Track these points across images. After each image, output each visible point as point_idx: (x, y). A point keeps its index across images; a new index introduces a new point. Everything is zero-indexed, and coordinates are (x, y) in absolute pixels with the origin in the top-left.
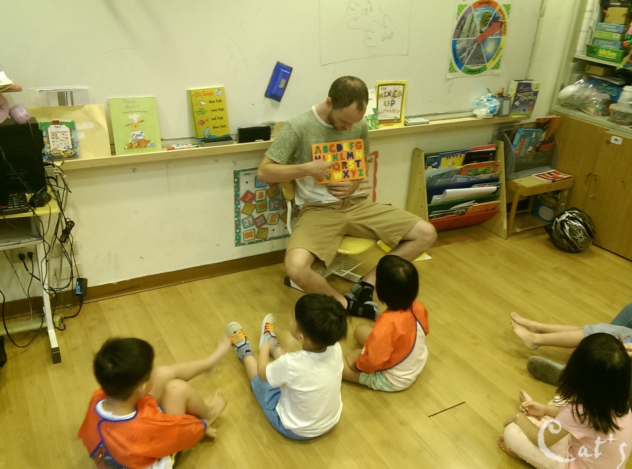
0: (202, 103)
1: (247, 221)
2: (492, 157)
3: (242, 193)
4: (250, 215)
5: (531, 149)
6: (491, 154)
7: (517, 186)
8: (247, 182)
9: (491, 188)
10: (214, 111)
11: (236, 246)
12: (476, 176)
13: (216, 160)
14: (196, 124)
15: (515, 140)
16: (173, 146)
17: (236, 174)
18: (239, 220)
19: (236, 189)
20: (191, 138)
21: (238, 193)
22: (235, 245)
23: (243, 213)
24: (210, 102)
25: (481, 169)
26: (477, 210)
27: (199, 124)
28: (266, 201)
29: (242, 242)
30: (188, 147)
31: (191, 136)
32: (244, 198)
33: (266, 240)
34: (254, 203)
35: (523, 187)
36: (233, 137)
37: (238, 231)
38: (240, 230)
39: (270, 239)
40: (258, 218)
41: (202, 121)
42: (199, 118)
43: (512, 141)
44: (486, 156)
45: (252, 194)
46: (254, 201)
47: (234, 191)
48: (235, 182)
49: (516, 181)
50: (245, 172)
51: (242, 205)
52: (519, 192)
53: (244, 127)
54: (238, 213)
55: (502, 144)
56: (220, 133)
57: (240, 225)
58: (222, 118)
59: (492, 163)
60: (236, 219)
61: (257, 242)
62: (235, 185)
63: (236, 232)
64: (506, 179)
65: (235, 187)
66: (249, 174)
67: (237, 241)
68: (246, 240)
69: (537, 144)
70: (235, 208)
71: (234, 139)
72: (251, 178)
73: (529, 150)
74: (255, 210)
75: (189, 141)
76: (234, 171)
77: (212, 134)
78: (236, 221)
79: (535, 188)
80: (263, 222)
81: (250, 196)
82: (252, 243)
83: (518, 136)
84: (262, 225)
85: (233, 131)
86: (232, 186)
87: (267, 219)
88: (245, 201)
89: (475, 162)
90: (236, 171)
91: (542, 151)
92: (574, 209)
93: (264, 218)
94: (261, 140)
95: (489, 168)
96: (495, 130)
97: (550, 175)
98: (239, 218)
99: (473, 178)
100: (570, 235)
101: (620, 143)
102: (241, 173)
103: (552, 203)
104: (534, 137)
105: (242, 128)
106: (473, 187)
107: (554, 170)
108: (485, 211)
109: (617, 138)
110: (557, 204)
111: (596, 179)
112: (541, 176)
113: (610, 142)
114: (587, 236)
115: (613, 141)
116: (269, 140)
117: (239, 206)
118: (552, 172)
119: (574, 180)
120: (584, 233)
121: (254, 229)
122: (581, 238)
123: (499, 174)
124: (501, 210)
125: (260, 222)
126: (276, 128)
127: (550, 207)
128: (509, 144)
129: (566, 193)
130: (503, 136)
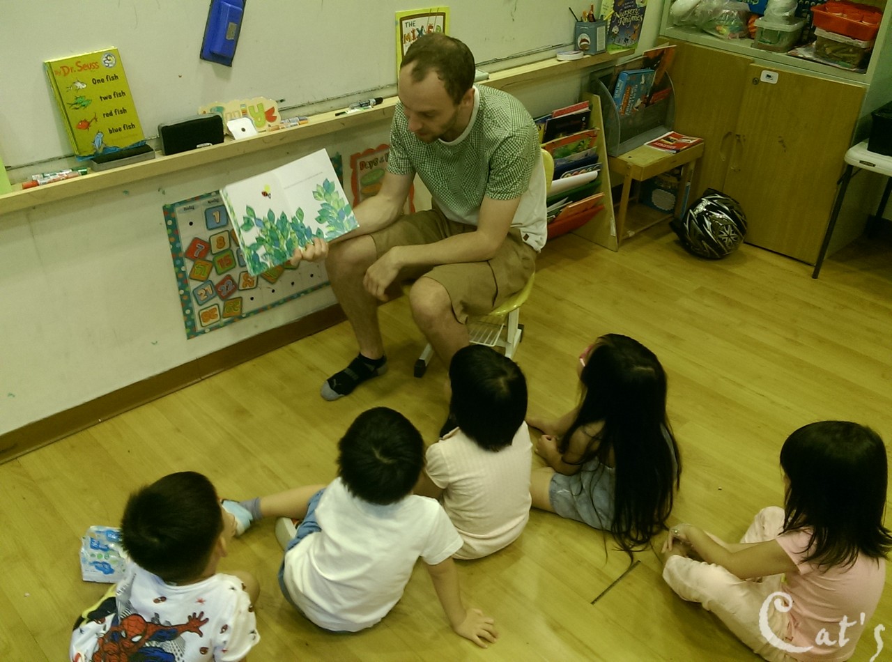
0: (79, 85)
1: (203, 292)
2: (584, 123)
3: (185, 244)
4: (206, 281)
5: (639, 102)
6: (584, 119)
7: (627, 167)
8: (191, 224)
9: (589, 175)
10: (106, 98)
11: (189, 338)
12: (566, 158)
13: (126, 192)
14: (74, 129)
15: (617, 91)
16: (34, 177)
17: (169, 212)
18: (187, 293)
19: (173, 239)
20: (66, 157)
21: (177, 246)
22: (186, 338)
23: (191, 279)
24: (95, 81)
25: (572, 146)
26: (572, 213)
27: (79, 127)
28: (232, 251)
29: (199, 328)
30: (65, 176)
31: (68, 152)
32: (190, 253)
33: (240, 318)
34: (210, 258)
35: (637, 167)
36: (152, 145)
37: (188, 312)
38: (192, 309)
39: (248, 315)
40: (222, 283)
41: (85, 121)
42: (77, 116)
43: (613, 93)
44: (577, 123)
45: (202, 242)
46: (210, 254)
47: (168, 243)
48: (168, 227)
49: (624, 157)
50: (186, 206)
51: (189, 265)
52: (631, 176)
53: (169, 124)
54: (182, 281)
55: (597, 99)
56: (125, 141)
57: (190, 301)
58: (124, 111)
59: (586, 134)
60: (182, 292)
61: (226, 324)
62: (170, 231)
63: (185, 315)
64: (609, 156)
65: (170, 236)
66: (193, 208)
67: (189, 330)
68: (204, 324)
69: (646, 95)
70: (177, 273)
71: (154, 149)
72: (198, 215)
73: (637, 105)
74: (214, 270)
75: (64, 163)
76: (164, 207)
77: (110, 145)
78: (181, 296)
79: (654, 166)
80: (231, 287)
81: (200, 247)
82: (218, 327)
83: (620, 84)
84: (230, 294)
85: (149, 131)
86: (165, 233)
87: (237, 281)
88: (193, 259)
89: (561, 135)
90: (167, 207)
91: (653, 103)
92: (714, 192)
93: (233, 281)
94: (208, 144)
95: (583, 142)
96: (582, 77)
97: (669, 141)
98: (187, 290)
99: (561, 161)
100: (713, 234)
101: (775, 81)
102: (177, 209)
103: (671, 184)
104: (643, 82)
105: (167, 126)
106: (563, 177)
107: (672, 132)
108: (584, 211)
109: (770, 73)
110: (679, 185)
111: (739, 141)
112: (656, 144)
113: (759, 80)
114: (737, 233)
115: (763, 79)
116: (223, 142)
117: (183, 269)
118: (670, 135)
119: (705, 145)
120: (733, 228)
121: (217, 304)
122: (729, 236)
123: (598, 150)
124: (605, 205)
125: (226, 290)
126: (228, 116)
127: (668, 190)
128: (608, 97)
129: (692, 167)
130: (598, 86)
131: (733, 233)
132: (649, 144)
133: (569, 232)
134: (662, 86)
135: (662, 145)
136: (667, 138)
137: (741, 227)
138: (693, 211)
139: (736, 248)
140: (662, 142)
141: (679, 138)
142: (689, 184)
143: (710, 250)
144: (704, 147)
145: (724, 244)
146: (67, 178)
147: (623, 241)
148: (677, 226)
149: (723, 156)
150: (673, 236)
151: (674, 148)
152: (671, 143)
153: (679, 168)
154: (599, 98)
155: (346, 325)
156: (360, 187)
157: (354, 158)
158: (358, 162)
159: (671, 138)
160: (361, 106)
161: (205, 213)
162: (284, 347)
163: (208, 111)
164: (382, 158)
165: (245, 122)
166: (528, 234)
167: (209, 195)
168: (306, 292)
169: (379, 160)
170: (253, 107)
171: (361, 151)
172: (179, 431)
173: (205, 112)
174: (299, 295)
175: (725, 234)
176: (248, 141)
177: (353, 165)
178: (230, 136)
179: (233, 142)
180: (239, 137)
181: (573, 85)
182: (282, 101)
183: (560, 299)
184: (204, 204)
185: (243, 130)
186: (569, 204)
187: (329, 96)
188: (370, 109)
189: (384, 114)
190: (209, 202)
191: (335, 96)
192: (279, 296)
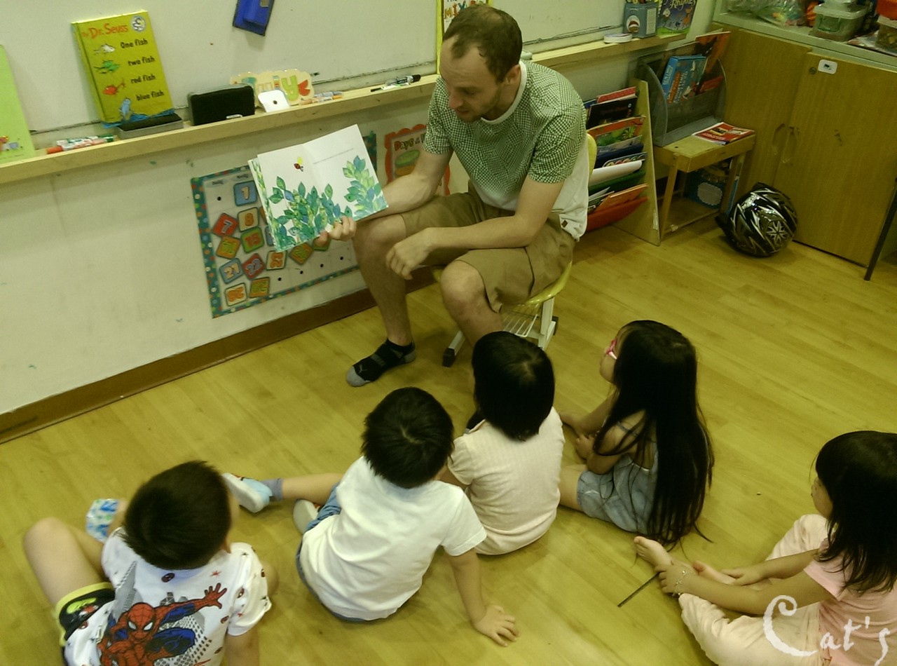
0: (107, 48)
1: (229, 270)
2: (630, 110)
3: (213, 219)
4: (233, 259)
5: (689, 90)
6: (630, 105)
7: (674, 158)
8: (219, 199)
9: (633, 164)
10: (134, 63)
11: (214, 317)
12: (609, 146)
13: (153, 163)
14: (101, 94)
15: (666, 78)
16: (59, 143)
17: (197, 185)
18: (213, 270)
19: (200, 214)
20: (93, 123)
21: (205, 221)
22: (211, 317)
23: (220, 256)
24: (124, 45)
25: (616, 133)
26: (614, 204)
27: (106, 92)
28: (260, 228)
29: (225, 307)
30: (91, 143)
31: (95, 119)
32: (218, 229)
33: (267, 299)
34: (237, 235)
35: (684, 158)
36: (181, 114)
38: (218, 287)
39: (275, 296)
40: (249, 261)
41: (113, 86)
42: (105, 80)
43: (661, 80)
44: (622, 109)
45: (230, 218)
46: (238, 231)
47: (195, 217)
48: (196, 201)
49: (671, 147)
50: (213, 180)
51: (216, 242)
52: (677, 167)
53: (199, 93)
54: (209, 257)
55: (644, 85)
56: (152, 109)
57: (216, 278)
58: (152, 78)
59: (633, 122)
60: (208, 269)
61: (253, 304)
62: (197, 205)
63: (211, 293)
64: (654, 145)
65: (197, 210)
66: (221, 182)
67: (214, 309)
68: (230, 303)
69: (697, 82)
70: (204, 250)
71: (183, 118)
72: (226, 190)
73: (686, 93)
74: (241, 248)
75: (91, 129)
76: (192, 181)
77: (137, 112)
78: (208, 273)
79: (702, 157)
80: (259, 266)
81: (228, 223)
82: (244, 307)
83: (670, 70)
84: (258, 273)
85: (178, 101)
86: (191, 209)
87: (264, 259)
88: (220, 235)
89: (605, 121)
90: (196, 180)
91: (704, 92)
92: (764, 186)
93: (261, 260)
94: (238, 115)
95: (628, 129)
96: (630, 63)
97: (719, 132)
98: (214, 267)
99: (604, 149)
100: (761, 230)
101: (833, 71)
102: (206, 183)
103: (719, 177)
104: (693, 69)
105: (196, 95)
106: (605, 166)
107: (722, 123)
108: (625, 203)
109: (828, 63)
110: (726, 179)
111: (792, 134)
112: (705, 134)
113: (816, 70)
114: (786, 230)
115: (821, 68)
116: (254, 114)
117: (210, 245)
118: (719, 126)
119: (756, 137)
120: (782, 224)
121: (243, 283)
122: (778, 233)
123: (643, 138)
124: (648, 198)
125: (254, 269)
126: (260, 88)
127: (716, 185)
128: (656, 85)
129: (741, 160)
130: (646, 71)
131: (782, 229)
132: (697, 135)
133: (610, 224)
134: (713, 75)
135: (711, 136)
136: (716, 129)
137: (791, 224)
138: (741, 205)
139: (785, 246)
140: (710, 133)
141: (729, 129)
142: (737, 178)
143: (756, 247)
144: (755, 140)
145: (773, 241)
146: (93, 145)
147: (666, 235)
148: (723, 221)
149: (775, 149)
150: (719, 232)
151: (723, 139)
152: (721, 134)
153: (728, 161)
154: (647, 84)
155: (375, 310)
156: (394, 169)
157: (389, 138)
158: (393, 141)
159: (721, 129)
160: (398, 82)
161: (234, 189)
162: (310, 331)
163: (239, 82)
164: (418, 139)
165: (278, 95)
166: (567, 220)
167: (238, 169)
168: (335, 275)
169: (415, 139)
170: (286, 79)
171: (397, 130)
172: (201, 410)
173: (236, 83)
174: (327, 278)
175: (774, 231)
176: (280, 114)
177: (387, 145)
178: (261, 108)
179: (264, 114)
180: (271, 109)
181: (620, 70)
182: (316, 74)
183: (597, 293)
184: (233, 180)
185: (275, 102)
186: (611, 194)
187: (365, 72)
188: (407, 85)
189: (421, 92)
190: (238, 177)
191: (371, 71)
192: (308, 278)
